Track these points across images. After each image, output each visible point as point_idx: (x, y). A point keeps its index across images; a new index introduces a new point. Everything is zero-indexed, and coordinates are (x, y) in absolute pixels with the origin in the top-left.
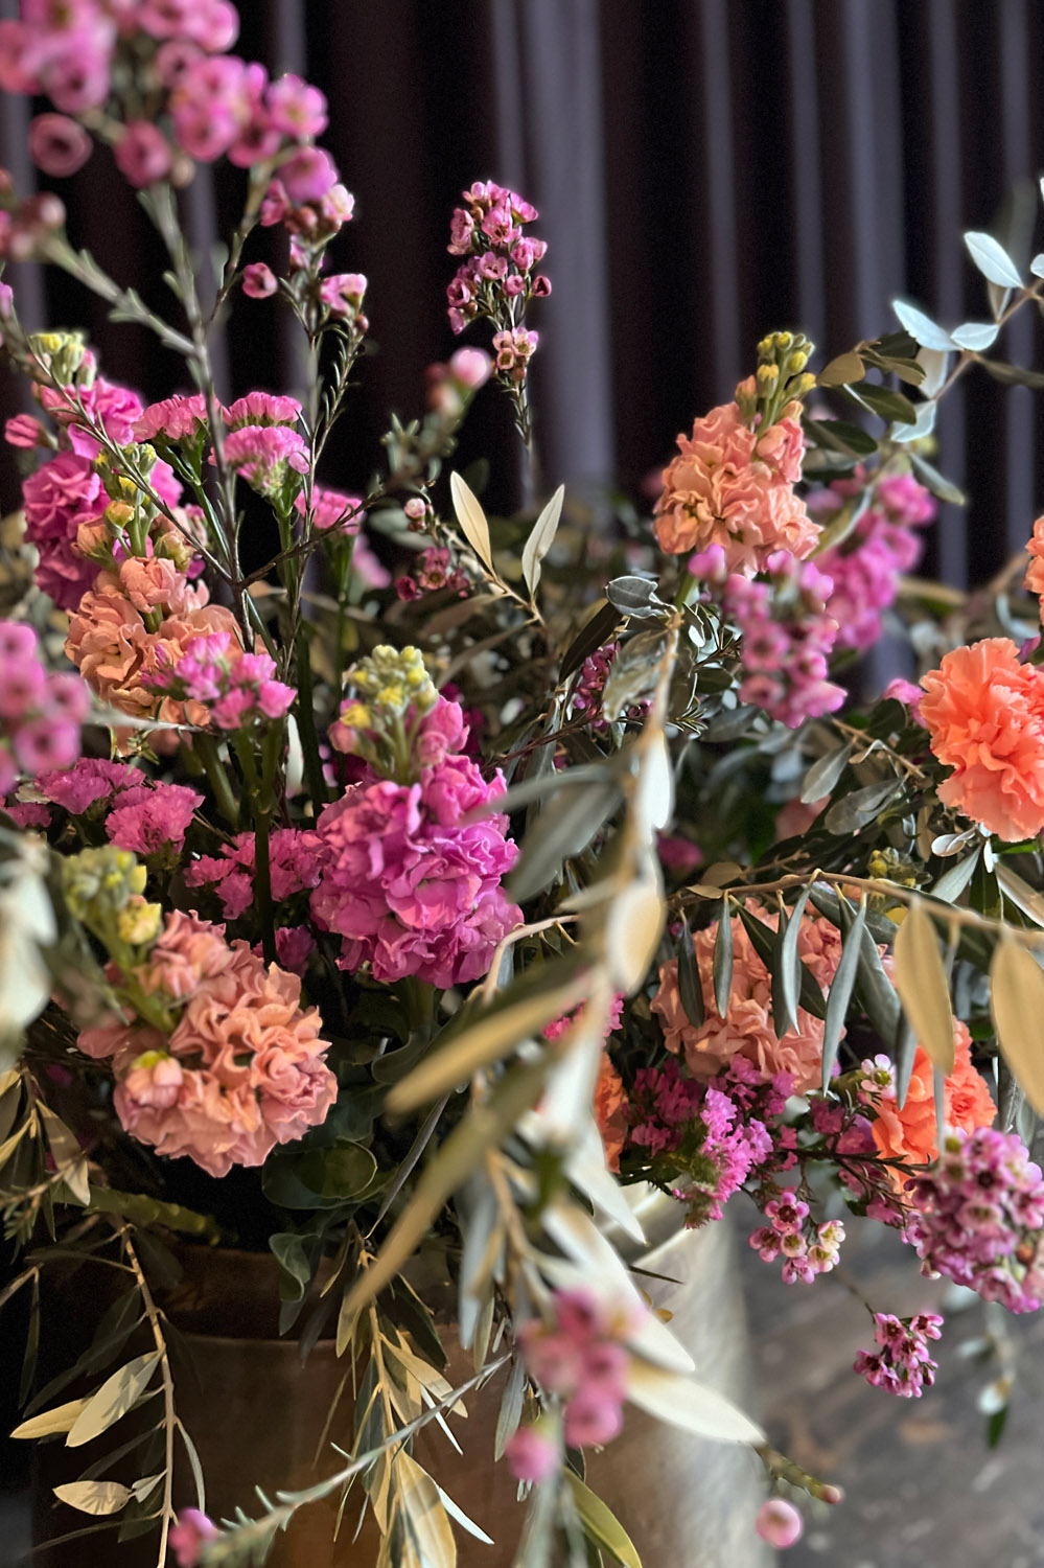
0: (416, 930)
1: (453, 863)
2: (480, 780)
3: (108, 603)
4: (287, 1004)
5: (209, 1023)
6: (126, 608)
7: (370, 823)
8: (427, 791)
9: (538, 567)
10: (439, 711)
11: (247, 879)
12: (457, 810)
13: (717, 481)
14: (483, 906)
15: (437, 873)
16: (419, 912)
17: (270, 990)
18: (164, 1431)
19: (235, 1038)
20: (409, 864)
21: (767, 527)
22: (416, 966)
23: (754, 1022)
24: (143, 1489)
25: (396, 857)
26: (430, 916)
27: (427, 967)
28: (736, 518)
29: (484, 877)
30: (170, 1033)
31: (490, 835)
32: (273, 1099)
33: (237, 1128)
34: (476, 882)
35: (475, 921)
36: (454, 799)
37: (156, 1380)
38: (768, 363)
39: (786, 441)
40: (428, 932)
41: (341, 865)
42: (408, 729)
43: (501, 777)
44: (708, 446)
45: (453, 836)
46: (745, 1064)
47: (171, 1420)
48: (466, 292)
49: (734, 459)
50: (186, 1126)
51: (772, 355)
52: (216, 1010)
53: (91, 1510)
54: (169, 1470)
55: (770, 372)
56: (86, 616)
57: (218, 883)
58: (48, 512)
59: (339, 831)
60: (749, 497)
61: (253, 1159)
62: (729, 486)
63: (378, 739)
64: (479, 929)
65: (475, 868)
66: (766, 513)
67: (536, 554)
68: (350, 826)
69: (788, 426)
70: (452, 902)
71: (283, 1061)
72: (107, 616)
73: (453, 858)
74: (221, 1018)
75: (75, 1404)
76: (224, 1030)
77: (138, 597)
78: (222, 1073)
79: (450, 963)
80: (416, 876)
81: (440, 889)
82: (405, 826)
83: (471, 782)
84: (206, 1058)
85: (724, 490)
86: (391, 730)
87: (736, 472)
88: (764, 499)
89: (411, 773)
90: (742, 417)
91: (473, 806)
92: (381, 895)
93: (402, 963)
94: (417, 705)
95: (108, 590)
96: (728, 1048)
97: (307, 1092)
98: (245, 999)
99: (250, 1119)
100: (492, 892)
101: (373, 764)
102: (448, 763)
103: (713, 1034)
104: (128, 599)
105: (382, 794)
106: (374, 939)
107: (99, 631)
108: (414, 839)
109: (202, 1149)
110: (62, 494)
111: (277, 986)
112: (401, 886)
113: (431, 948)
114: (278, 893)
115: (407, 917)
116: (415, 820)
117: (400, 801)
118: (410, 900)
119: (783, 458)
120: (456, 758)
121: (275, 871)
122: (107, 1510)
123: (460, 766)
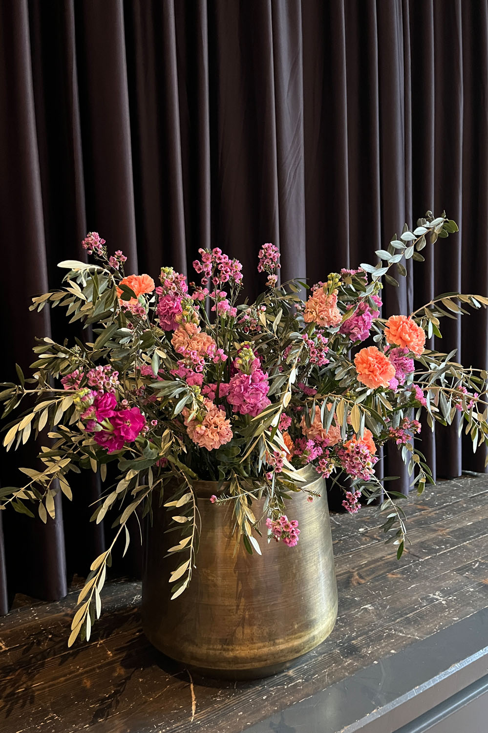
0: (249, 403)
1: (257, 390)
2: (263, 374)
3: (181, 332)
4: (224, 417)
5: (210, 420)
6: (185, 333)
7: (242, 382)
8: (253, 376)
9: (276, 326)
10: (255, 360)
11: (214, 393)
12: (258, 380)
13: (317, 307)
14: (263, 400)
15: (254, 392)
16: (250, 400)
17: (221, 414)
18: (193, 509)
19: (215, 423)
20: (248, 390)
21: (329, 317)
22: (249, 411)
23: (321, 427)
24: (190, 519)
25: (246, 389)
26: (252, 401)
27: (251, 411)
28: (322, 316)
29: (263, 394)
30: (202, 422)
31: (265, 385)
32: (221, 435)
33: (215, 440)
34: (262, 394)
35: (261, 403)
36: (258, 378)
37: (192, 498)
38: (330, 280)
39: (333, 299)
40: (252, 404)
41: (236, 390)
42: (249, 364)
43: (267, 374)
44: (316, 299)
45: (257, 385)
46: (319, 437)
47: (195, 506)
48: (262, 267)
49: (321, 302)
50: (205, 439)
51: (331, 279)
52: (211, 417)
53: (180, 522)
54: (195, 516)
55: (330, 282)
56: (177, 335)
57: (208, 394)
58: (165, 309)
59: (235, 384)
60: (325, 311)
61: (217, 447)
62: (320, 308)
63: (243, 366)
64: (261, 404)
65: (261, 391)
66: (329, 314)
67: (276, 324)
68: (238, 383)
69: (333, 296)
70: (256, 398)
71: (224, 427)
72: (181, 335)
73: (257, 389)
74: (212, 419)
75: (176, 501)
76: (212, 421)
77: (189, 332)
78: (212, 429)
79: (256, 411)
80: (250, 393)
81: (254, 395)
82: (248, 383)
83: (261, 374)
84: (209, 427)
85: (319, 309)
86: (246, 364)
87: (322, 305)
88: (328, 311)
89: (249, 372)
90: (324, 292)
91: (261, 380)
92: (243, 396)
93: (246, 410)
94: (251, 359)
95: (181, 329)
96: (315, 433)
97: (227, 434)
98: (216, 416)
99: (217, 438)
100: (265, 397)
101: (242, 370)
102: (257, 371)
103: (312, 430)
104: (187, 332)
105: (244, 376)
106: (241, 405)
107: (180, 338)
108: (249, 385)
109: (207, 444)
110: (168, 305)
111: (222, 414)
112: (247, 395)
113: (252, 407)
114: (220, 396)
115: (248, 401)
116: (250, 381)
117: (248, 378)
118: (248, 397)
119: (332, 302)
120: (258, 370)
121: (220, 392)
122: (183, 522)
123: (259, 371)
